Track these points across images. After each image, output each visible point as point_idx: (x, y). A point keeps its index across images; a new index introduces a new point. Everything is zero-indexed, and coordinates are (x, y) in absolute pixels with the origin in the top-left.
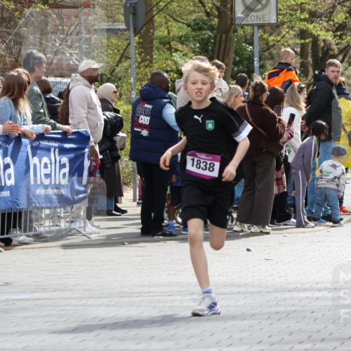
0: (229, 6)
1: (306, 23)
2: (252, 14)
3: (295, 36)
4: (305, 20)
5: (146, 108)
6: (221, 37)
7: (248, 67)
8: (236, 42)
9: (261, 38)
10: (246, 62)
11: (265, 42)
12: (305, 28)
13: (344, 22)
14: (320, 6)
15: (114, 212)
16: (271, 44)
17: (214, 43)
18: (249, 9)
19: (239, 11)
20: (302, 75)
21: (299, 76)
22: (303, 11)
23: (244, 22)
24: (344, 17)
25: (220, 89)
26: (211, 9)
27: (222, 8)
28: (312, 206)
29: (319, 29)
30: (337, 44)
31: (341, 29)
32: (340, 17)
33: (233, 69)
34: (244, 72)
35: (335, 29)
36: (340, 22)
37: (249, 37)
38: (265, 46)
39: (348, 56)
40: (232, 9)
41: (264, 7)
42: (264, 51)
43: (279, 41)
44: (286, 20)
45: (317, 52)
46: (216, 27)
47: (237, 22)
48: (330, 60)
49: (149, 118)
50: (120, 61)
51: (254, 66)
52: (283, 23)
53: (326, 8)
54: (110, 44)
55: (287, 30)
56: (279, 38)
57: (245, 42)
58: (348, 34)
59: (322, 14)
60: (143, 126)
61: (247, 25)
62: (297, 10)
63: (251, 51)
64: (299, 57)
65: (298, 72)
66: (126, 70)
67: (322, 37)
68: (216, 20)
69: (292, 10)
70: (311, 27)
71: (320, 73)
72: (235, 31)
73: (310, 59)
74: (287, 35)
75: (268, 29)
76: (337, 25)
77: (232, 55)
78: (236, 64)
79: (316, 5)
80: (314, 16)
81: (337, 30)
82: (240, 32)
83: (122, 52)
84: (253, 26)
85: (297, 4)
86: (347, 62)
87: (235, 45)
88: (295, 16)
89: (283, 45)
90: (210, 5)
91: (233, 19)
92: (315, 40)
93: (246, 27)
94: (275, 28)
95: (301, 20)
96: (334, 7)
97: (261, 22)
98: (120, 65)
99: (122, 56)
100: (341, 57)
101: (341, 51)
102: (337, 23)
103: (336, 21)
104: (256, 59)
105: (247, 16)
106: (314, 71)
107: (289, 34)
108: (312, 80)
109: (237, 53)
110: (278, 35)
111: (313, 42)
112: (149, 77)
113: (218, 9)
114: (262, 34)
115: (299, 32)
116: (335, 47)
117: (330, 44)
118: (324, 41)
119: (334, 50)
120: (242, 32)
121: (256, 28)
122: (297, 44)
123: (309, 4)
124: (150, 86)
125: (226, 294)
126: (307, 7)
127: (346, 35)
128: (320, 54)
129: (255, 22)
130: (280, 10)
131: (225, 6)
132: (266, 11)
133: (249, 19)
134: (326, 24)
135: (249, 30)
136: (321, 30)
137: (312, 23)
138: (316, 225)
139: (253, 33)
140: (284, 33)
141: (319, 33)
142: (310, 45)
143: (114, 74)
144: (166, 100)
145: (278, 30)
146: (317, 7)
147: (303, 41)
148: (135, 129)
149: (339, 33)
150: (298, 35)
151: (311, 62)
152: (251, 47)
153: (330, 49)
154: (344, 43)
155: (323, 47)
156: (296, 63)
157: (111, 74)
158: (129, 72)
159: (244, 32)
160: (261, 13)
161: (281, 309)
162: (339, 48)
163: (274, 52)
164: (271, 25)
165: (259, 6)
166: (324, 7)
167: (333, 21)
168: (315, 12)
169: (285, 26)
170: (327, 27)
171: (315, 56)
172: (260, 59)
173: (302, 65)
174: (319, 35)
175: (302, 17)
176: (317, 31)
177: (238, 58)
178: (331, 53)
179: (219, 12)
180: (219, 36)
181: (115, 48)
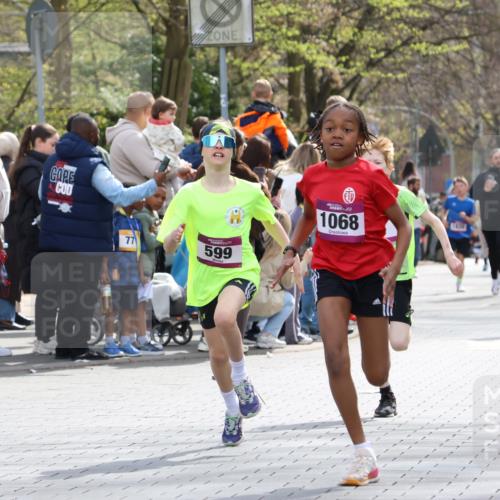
0: (182, 17)
1: (296, 42)
2: (216, 29)
3: (280, 61)
4: (294, 38)
5: (66, 171)
6: (171, 63)
7: (211, 108)
8: (194, 71)
9: (230, 66)
10: (208, 101)
11: (235, 70)
12: (294, 51)
13: (351, 41)
14: (316, 18)
15: (15, 324)
16: (245, 73)
17: (162, 73)
18: (211, 22)
19: (197, 26)
20: (291, 119)
21: (287, 121)
22: (290, 24)
23: (204, 42)
24: (351, 34)
25: (172, 141)
26: (156, 22)
27: (173, 21)
28: (308, 313)
29: (315, 51)
30: (342, 74)
31: (347, 50)
32: (345, 33)
33: (189, 111)
34: (205, 115)
35: (337, 51)
36: (346, 41)
37: (212, 63)
38: (237, 77)
39: (358, 90)
40: (187, 22)
41: (234, 19)
42: (235, 84)
43: (257, 70)
44: (266, 39)
45: (313, 85)
46: (163, 48)
47: (194, 41)
48: (333, 98)
49: (71, 186)
50: (21, 101)
51: (219, 106)
52: (262, 43)
53: (324, 20)
54: (6, 75)
55: (269, 53)
56: (256, 65)
57: (207, 71)
58: (358, 57)
59: (319, 29)
60: (62, 198)
61: (210, 46)
62: (282, 23)
63: (216, 85)
64: (287, 93)
65: (285, 115)
66: (32, 112)
67: (319, 64)
68: (164, 39)
69: (276, 23)
70: (303, 48)
71: (317, 116)
72: (192, 54)
73: (302, 96)
74: (269, 61)
75: (240, 51)
76: (340, 46)
77: (188, 90)
78: (194, 103)
79: (309, 17)
80: (307, 32)
81: (342, 52)
82: (200, 56)
83: (24, 86)
84: (217, 47)
85: (282, 15)
86: (357, 99)
87: (192, 75)
88: (279, 33)
89: (262, 75)
90: (154, 17)
91: (188, 37)
92: (310, 68)
93: (207, 49)
94: (251, 50)
95: (289, 38)
96: (336, 19)
97: (229, 41)
98: (22, 106)
99: (25, 92)
100: (347, 93)
101: (347, 84)
102: (341, 42)
103: (339, 39)
104: (223, 96)
105: (209, 32)
106: (309, 114)
107: (272, 59)
108: (307, 127)
109: (195, 88)
110: (256, 60)
111: (306, 70)
112: (66, 123)
113: (166, 22)
114: (232, 58)
115: (285, 56)
116: (338, 78)
117: (332, 74)
118: (323, 69)
119: (336, 82)
120: (202, 56)
121: (222, 51)
122: (284, 74)
123: (300, 15)
124: (72, 139)
125: (182, 443)
126: (297, 19)
127: (355, 60)
128: (318, 89)
129: (221, 41)
130: (258, 23)
131: (176, 18)
132: (236, 25)
133: (212, 37)
134: (324, 44)
135: (212, 53)
136: (318, 53)
137: (305, 42)
138: (314, 340)
139: (218, 57)
140: (264, 57)
141: (314, 57)
142: (303, 75)
143: (13, 118)
144: (96, 160)
145: (255, 53)
146: (311, 19)
147: (291, 69)
148: (50, 202)
149: (344, 59)
150: (285, 60)
151: (304, 100)
152: (216, 79)
153: (331, 81)
154: (352, 72)
155: (322, 78)
156: (282, 101)
157: (9, 118)
158: (36, 115)
159: (205, 56)
160: (229, 28)
161: (264, 465)
162: (344, 80)
163: (250, 85)
164: (244, 46)
165: (227, 18)
166: (321, 18)
167: (335, 39)
168: (309, 26)
169: (266, 47)
170: (328, 49)
171: (309, 91)
172: (230, 96)
173: (292, 104)
174: (314, 61)
175: (290, 34)
176: (312, 54)
177: (196, 96)
178: (333, 86)
179: (168, 27)
180: (168, 61)
181: (15, 81)
